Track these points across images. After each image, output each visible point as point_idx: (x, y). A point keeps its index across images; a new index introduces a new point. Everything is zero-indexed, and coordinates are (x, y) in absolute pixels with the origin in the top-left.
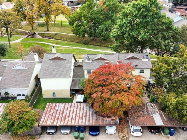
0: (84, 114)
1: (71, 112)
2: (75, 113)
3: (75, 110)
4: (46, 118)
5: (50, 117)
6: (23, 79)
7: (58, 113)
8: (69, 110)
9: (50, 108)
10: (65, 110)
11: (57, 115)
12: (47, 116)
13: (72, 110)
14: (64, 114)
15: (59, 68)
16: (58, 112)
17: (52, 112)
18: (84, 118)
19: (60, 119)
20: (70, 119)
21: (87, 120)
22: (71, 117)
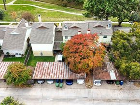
0: (63, 71)
1: (54, 69)
2: (56, 70)
3: (56, 67)
4: (37, 74)
5: (39, 73)
6: (19, 42)
7: (45, 70)
8: (52, 67)
9: (39, 66)
10: (50, 67)
11: (44, 72)
12: (37, 72)
13: (54, 67)
14: (49, 70)
15: (44, 35)
16: (45, 69)
17: (40, 69)
18: (62, 74)
19: (46, 74)
20: (53, 74)
21: (65, 75)
22: (53, 73)
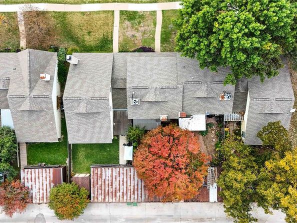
0: (136, 187)
1: (121, 183)
2: (125, 184)
3: (125, 180)
4: (96, 193)
5: (100, 191)
7: (107, 185)
8: (118, 179)
9: (96, 177)
10: (114, 180)
11: (107, 189)
12: (96, 189)
13: (121, 180)
14: (114, 185)
16: (107, 183)
17: (100, 183)
18: (136, 192)
19: (110, 194)
20: (121, 194)
21: (140, 195)
22: (121, 191)
